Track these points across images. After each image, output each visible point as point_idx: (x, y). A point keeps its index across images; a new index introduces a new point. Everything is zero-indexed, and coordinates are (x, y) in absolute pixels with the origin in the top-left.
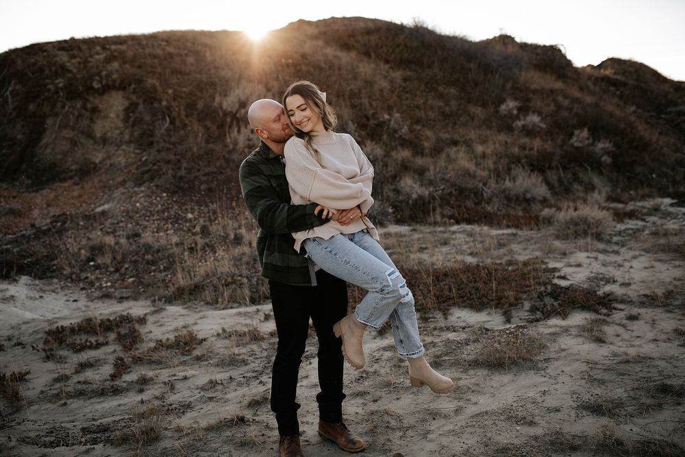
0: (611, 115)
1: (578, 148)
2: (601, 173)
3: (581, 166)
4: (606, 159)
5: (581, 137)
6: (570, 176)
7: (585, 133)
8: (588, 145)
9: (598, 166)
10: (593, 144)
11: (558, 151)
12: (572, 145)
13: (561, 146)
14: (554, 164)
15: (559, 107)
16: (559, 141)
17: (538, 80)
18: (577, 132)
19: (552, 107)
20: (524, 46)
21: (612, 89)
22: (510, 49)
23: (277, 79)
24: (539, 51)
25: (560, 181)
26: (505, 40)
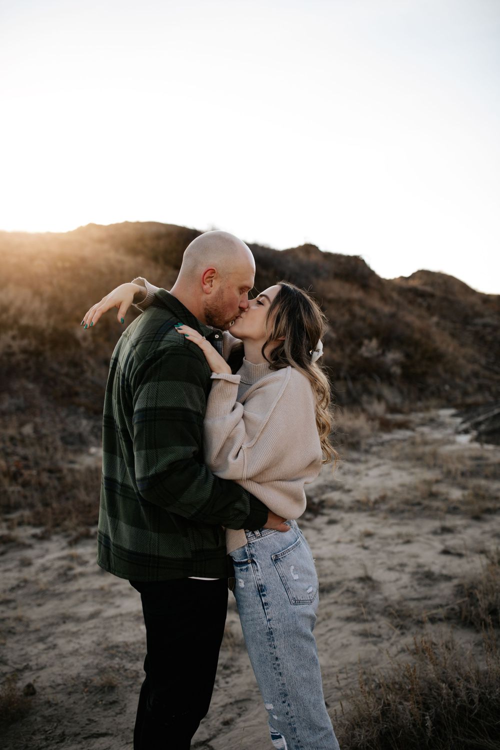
0: (408, 325)
1: (367, 360)
2: (391, 385)
3: (370, 377)
4: (397, 370)
5: (370, 348)
6: (359, 386)
7: (374, 343)
8: (378, 356)
9: (387, 377)
10: (383, 354)
11: (347, 362)
12: (361, 356)
13: (350, 356)
14: (342, 374)
15: (353, 316)
16: (348, 351)
17: (338, 289)
18: (366, 342)
19: (347, 317)
20: (328, 256)
21: (420, 300)
22: (314, 258)
23: (51, 283)
24: (343, 260)
25: (349, 393)
26: (309, 249)
